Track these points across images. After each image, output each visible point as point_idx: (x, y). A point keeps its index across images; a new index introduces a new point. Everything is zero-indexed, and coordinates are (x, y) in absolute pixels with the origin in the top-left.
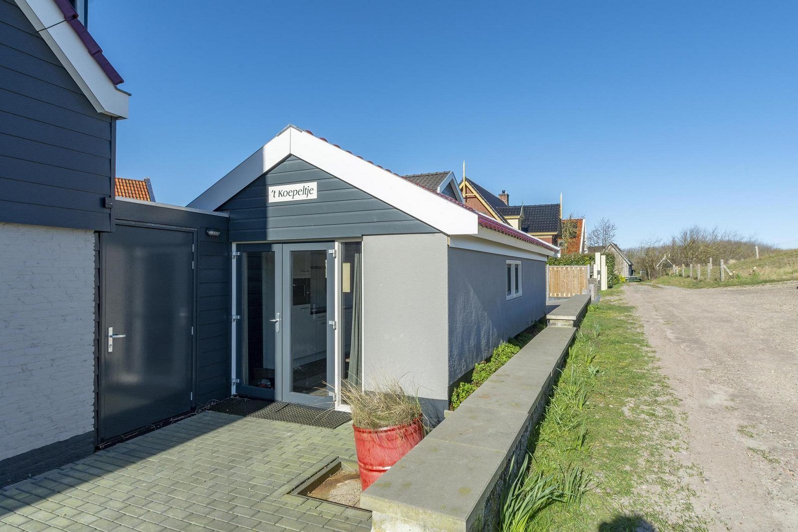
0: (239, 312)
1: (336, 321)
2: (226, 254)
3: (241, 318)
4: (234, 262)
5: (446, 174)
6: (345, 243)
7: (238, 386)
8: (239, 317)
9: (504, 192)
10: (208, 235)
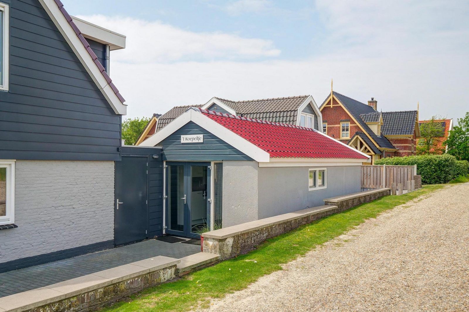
0: (167, 194)
1: (212, 199)
2: (161, 166)
3: (168, 197)
4: (165, 170)
5: (306, 97)
6: (216, 163)
7: (166, 230)
8: (167, 197)
9: (372, 99)
10: (153, 158)
